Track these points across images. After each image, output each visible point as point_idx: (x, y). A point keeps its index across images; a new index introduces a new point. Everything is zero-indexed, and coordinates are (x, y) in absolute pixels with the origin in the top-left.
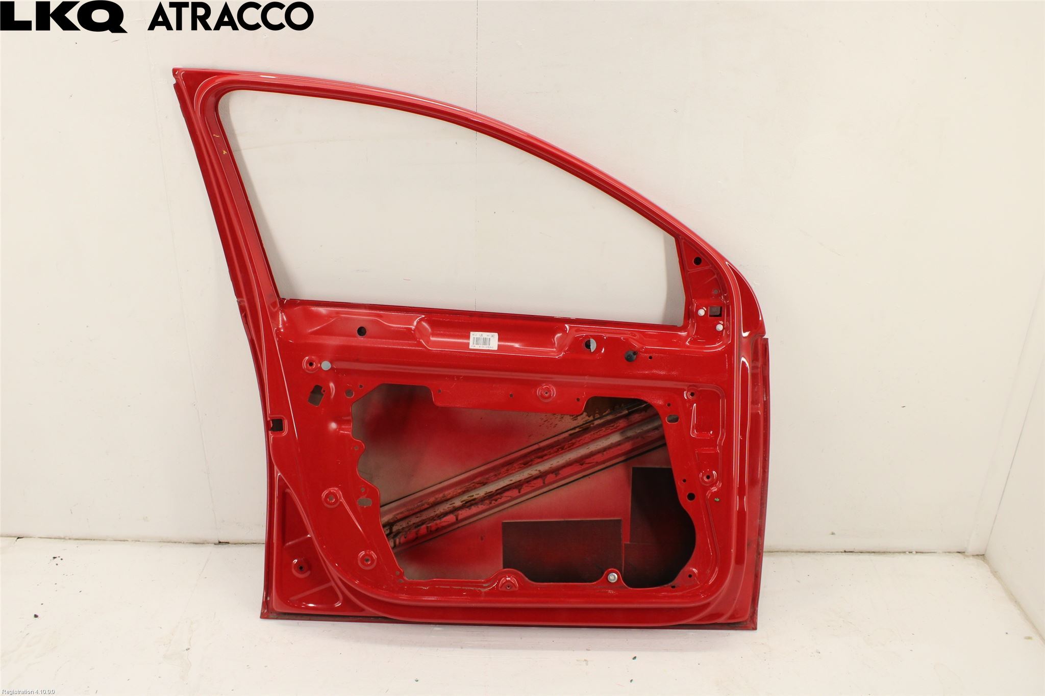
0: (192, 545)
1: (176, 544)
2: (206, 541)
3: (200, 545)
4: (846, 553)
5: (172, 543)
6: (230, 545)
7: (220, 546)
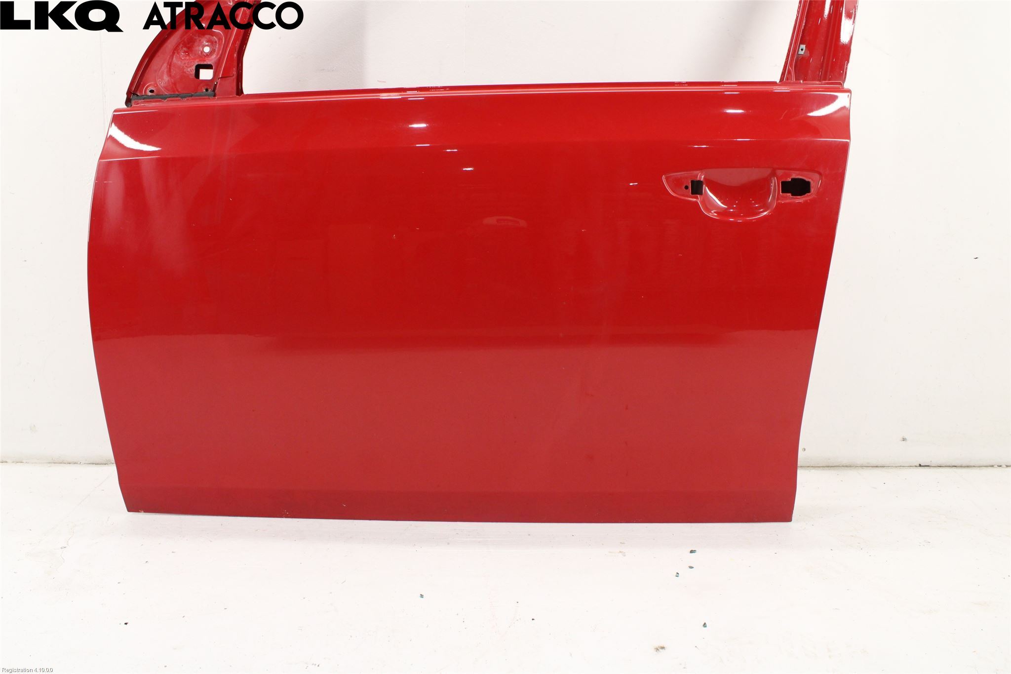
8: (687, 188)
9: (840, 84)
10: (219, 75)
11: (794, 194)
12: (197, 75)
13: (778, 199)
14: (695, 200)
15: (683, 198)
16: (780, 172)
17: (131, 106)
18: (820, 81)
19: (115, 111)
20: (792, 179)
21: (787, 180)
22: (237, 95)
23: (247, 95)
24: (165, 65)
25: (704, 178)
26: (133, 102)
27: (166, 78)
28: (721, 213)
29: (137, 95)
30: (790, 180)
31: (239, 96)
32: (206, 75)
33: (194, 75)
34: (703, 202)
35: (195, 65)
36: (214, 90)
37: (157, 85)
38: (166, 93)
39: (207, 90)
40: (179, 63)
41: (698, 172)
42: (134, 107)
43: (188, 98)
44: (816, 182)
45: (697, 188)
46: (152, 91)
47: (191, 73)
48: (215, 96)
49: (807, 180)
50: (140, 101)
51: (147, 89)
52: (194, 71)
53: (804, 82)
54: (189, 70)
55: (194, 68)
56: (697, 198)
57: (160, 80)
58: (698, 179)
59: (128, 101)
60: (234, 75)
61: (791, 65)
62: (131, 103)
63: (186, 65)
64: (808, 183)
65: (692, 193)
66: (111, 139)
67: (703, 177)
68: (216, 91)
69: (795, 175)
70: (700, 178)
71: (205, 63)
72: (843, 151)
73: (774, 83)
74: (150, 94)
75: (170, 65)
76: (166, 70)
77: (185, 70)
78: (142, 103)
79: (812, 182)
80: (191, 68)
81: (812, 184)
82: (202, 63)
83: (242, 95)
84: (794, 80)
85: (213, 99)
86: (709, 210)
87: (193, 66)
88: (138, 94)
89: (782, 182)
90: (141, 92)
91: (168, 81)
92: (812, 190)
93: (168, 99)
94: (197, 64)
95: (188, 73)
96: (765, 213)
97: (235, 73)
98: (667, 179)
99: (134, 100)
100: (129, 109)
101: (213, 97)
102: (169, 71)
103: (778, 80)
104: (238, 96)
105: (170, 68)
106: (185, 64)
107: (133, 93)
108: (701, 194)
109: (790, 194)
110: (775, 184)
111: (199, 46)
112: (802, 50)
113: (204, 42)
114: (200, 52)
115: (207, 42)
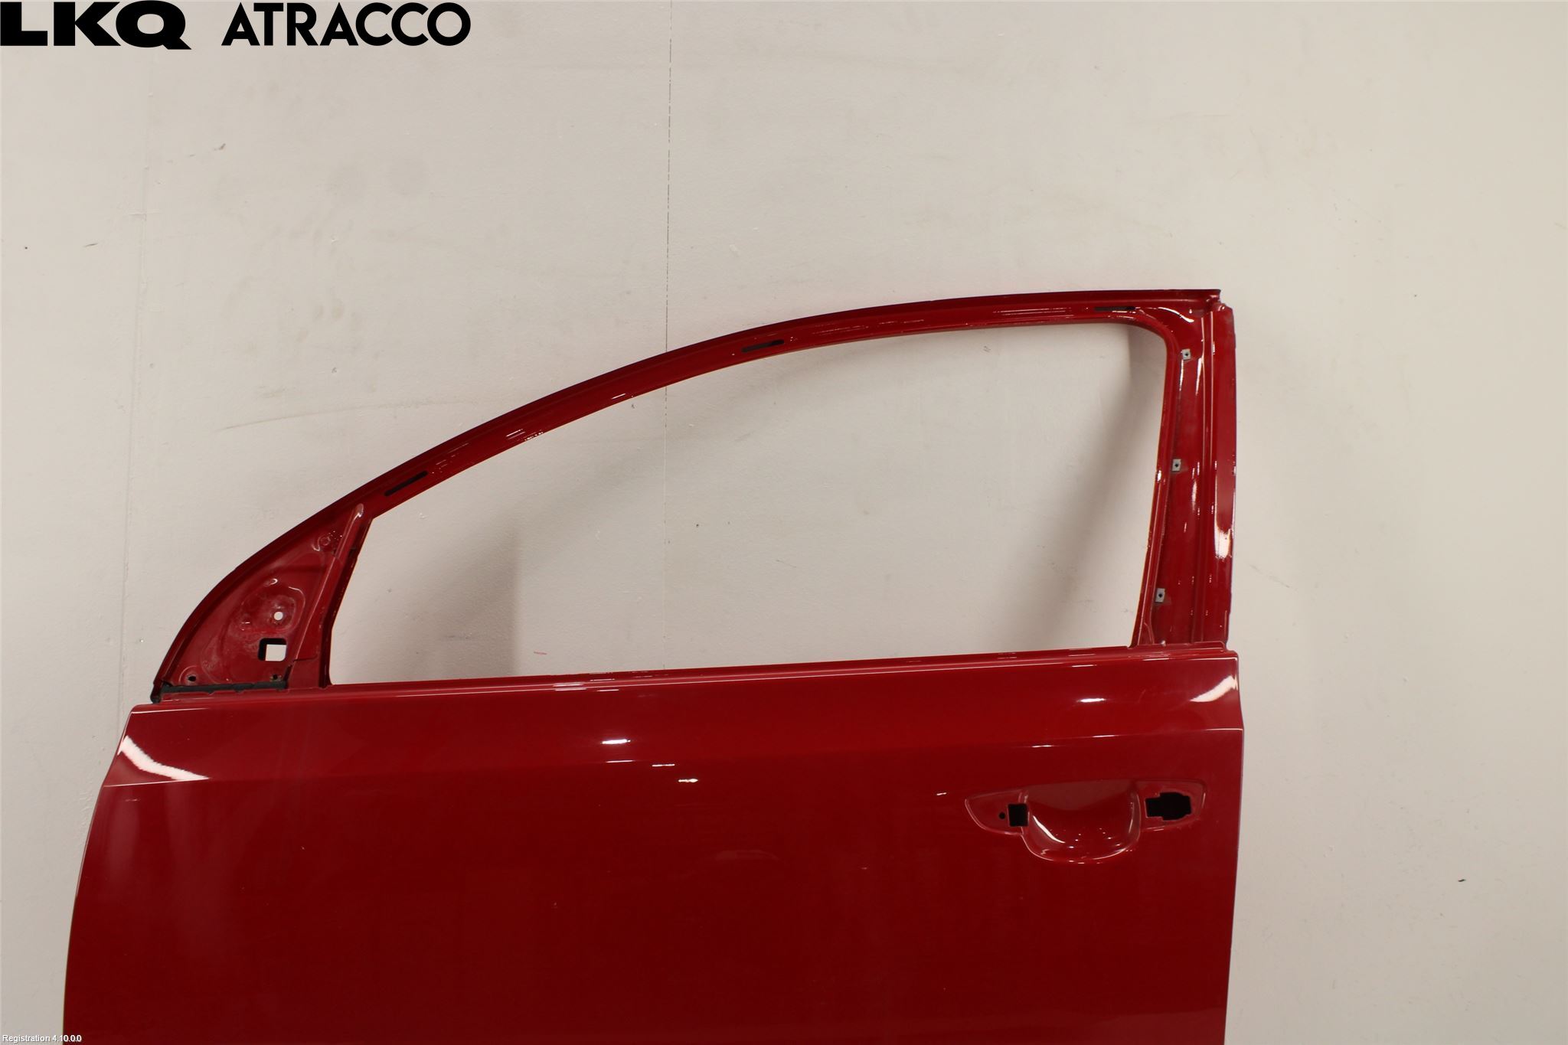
8: (1002, 816)
9: (1221, 645)
10: (295, 654)
11: (1167, 817)
12: (262, 652)
13: (1143, 826)
14: (1015, 834)
15: (998, 832)
16: (1142, 785)
17: (159, 702)
18: (1190, 642)
19: (135, 709)
20: (1162, 794)
21: (1154, 797)
22: (320, 686)
23: (336, 685)
24: (215, 639)
25: (1028, 799)
26: (163, 695)
27: (215, 658)
28: (1057, 851)
29: (171, 685)
30: (1159, 795)
31: (323, 687)
32: (276, 653)
33: (257, 655)
34: (1028, 837)
35: (260, 639)
36: (286, 678)
37: (201, 669)
38: (215, 683)
39: (275, 677)
40: (237, 636)
41: (1018, 791)
42: (164, 704)
43: (245, 690)
44: (1200, 799)
45: (1018, 816)
46: (192, 679)
47: (253, 651)
48: (286, 687)
49: (1184, 793)
50: (173, 694)
51: (186, 676)
52: (258, 650)
53: (1168, 645)
54: (250, 646)
55: (258, 643)
56: (1020, 831)
57: (208, 661)
58: (1019, 801)
59: (155, 695)
60: (316, 656)
61: (1146, 620)
62: (159, 696)
63: (246, 639)
64: (1187, 799)
65: (1011, 824)
66: (121, 759)
67: (1026, 797)
68: (289, 679)
69: (1166, 788)
70: (1023, 799)
71: (275, 636)
72: (1234, 745)
73: (1122, 649)
74: (189, 683)
75: (222, 639)
76: (215, 647)
77: (245, 647)
78: (177, 697)
79: (1192, 797)
80: (252, 645)
81: (1193, 800)
82: (270, 637)
83: (329, 686)
84: (1152, 639)
85: (284, 692)
86: (1039, 851)
87: (255, 641)
88: (172, 683)
89: (1147, 801)
90: (176, 679)
91: (219, 663)
92: (1194, 809)
93: (215, 692)
94: (262, 638)
95: (248, 651)
96: (1122, 850)
97: (318, 653)
98: (971, 803)
99: (165, 692)
100: (155, 706)
101: (284, 690)
102: (221, 649)
103: (1128, 643)
104: (321, 688)
105: (222, 644)
106: (245, 637)
107: (163, 683)
108: (1025, 824)
109: (1160, 817)
110: (1137, 805)
111: (267, 610)
112: (1161, 596)
113: (276, 606)
114: (268, 620)
115: (280, 605)
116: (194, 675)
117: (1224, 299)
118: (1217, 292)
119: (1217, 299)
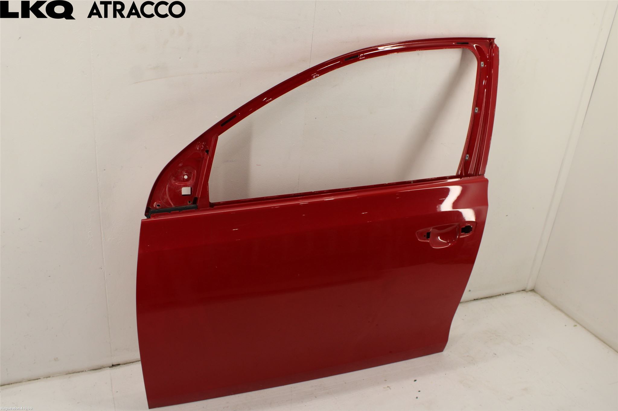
0: (93, 371)
1: (81, 373)
2: (102, 366)
3: (99, 370)
4: (475, 300)
5: (76, 373)
6: (121, 366)
7: (114, 368)
8: (425, 236)
13: (459, 236)
17: (148, 217)
20: (465, 226)
34: (431, 242)
38: (167, 206)
39: (190, 202)
41: (429, 228)
46: (158, 206)
48: (198, 208)
50: (155, 214)
51: (156, 204)
54: (178, 191)
56: (429, 240)
58: (429, 232)
61: (462, 165)
62: (148, 214)
65: (427, 238)
77: (176, 191)
79: (473, 227)
84: (463, 172)
86: (433, 246)
88: (151, 208)
89: (461, 228)
90: (153, 207)
92: (473, 230)
95: (178, 193)
98: (417, 233)
99: (150, 213)
104: (211, 208)
108: (430, 238)
109: (464, 233)
111: (181, 175)
112: (467, 157)
113: (184, 173)
114: (182, 179)
115: (185, 173)
116: (159, 204)
117: (496, 42)
118: (493, 39)
119: (493, 41)
